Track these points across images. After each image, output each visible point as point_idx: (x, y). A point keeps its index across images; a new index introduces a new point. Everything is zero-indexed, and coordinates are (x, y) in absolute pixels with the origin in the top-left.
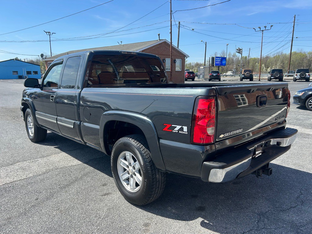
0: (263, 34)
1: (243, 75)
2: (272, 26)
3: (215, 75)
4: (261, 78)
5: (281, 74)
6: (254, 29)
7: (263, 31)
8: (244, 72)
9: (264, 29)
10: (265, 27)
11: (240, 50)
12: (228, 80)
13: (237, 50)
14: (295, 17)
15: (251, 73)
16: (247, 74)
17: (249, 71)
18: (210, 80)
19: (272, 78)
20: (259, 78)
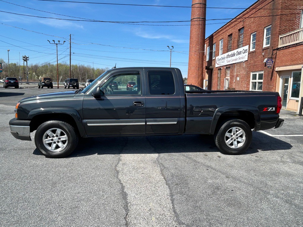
0: (57, 47)
1: (43, 82)
2: (64, 41)
3: (12, 82)
4: (59, 86)
5: (77, 83)
6: (49, 41)
7: (57, 44)
8: (44, 80)
9: (58, 43)
10: (59, 41)
11: (27, 58)
12: (25, 88)
13: (24, 58)
14: (70, 36)
15: (51, 82)
16: (47, 82)
17: (49, 79)
18: (6, 87)
19: (70, 86)
20: (57, 86)
